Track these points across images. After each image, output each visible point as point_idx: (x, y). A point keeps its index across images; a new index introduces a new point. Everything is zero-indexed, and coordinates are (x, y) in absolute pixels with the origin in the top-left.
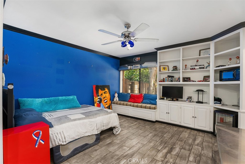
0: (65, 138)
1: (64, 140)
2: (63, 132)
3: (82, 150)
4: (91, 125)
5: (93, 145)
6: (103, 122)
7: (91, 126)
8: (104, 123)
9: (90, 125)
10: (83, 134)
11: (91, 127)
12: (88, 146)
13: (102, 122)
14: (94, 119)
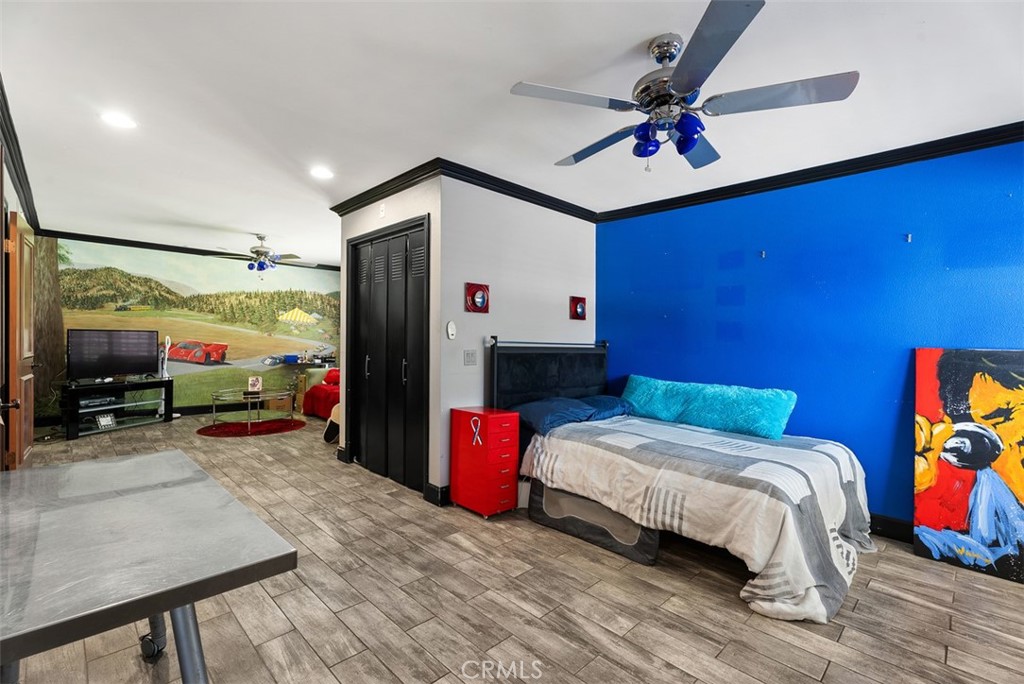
0: (552, 473)
1: (549, 476)
2: (557, 456)
3: (586, 536)
4: (630, 481)
5: (620, 551)
6: (684, 499)
7: (627, 484)
8: (686, 504)
9: (627, 478)
10: (595, 490)
11: (626, 489)
12: (607, 541)
13: (675, 496)
14: (649, 468)
